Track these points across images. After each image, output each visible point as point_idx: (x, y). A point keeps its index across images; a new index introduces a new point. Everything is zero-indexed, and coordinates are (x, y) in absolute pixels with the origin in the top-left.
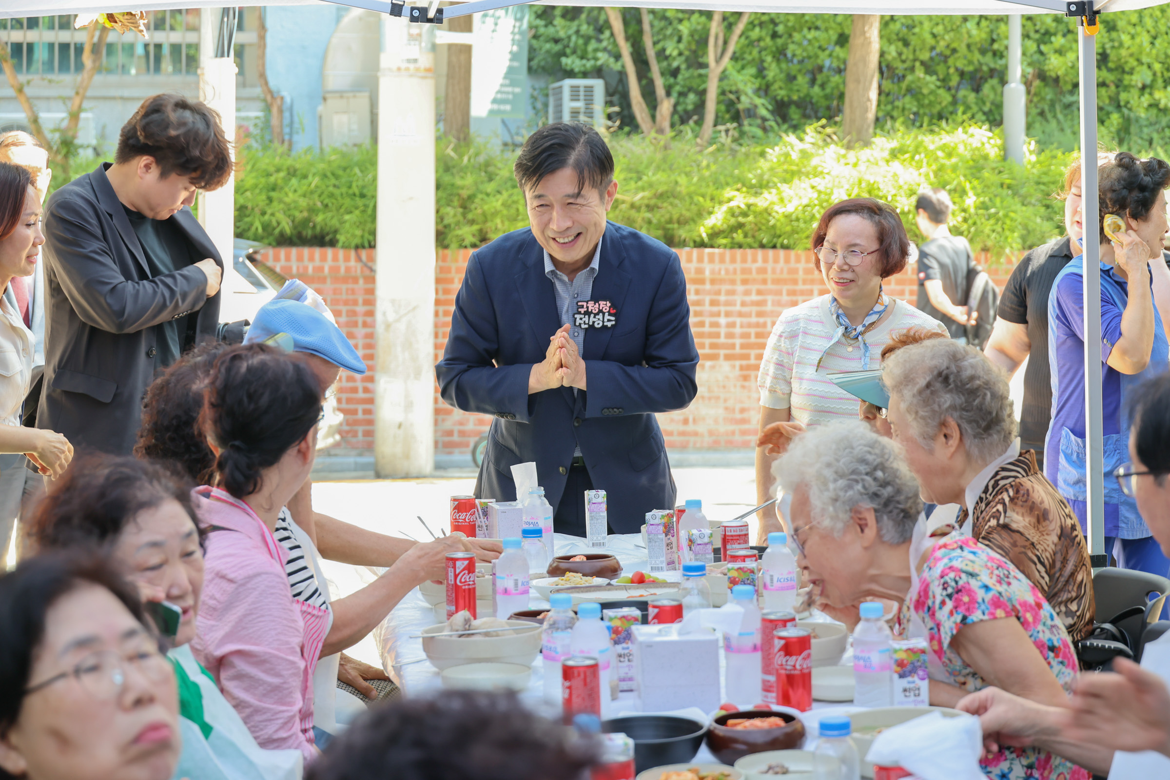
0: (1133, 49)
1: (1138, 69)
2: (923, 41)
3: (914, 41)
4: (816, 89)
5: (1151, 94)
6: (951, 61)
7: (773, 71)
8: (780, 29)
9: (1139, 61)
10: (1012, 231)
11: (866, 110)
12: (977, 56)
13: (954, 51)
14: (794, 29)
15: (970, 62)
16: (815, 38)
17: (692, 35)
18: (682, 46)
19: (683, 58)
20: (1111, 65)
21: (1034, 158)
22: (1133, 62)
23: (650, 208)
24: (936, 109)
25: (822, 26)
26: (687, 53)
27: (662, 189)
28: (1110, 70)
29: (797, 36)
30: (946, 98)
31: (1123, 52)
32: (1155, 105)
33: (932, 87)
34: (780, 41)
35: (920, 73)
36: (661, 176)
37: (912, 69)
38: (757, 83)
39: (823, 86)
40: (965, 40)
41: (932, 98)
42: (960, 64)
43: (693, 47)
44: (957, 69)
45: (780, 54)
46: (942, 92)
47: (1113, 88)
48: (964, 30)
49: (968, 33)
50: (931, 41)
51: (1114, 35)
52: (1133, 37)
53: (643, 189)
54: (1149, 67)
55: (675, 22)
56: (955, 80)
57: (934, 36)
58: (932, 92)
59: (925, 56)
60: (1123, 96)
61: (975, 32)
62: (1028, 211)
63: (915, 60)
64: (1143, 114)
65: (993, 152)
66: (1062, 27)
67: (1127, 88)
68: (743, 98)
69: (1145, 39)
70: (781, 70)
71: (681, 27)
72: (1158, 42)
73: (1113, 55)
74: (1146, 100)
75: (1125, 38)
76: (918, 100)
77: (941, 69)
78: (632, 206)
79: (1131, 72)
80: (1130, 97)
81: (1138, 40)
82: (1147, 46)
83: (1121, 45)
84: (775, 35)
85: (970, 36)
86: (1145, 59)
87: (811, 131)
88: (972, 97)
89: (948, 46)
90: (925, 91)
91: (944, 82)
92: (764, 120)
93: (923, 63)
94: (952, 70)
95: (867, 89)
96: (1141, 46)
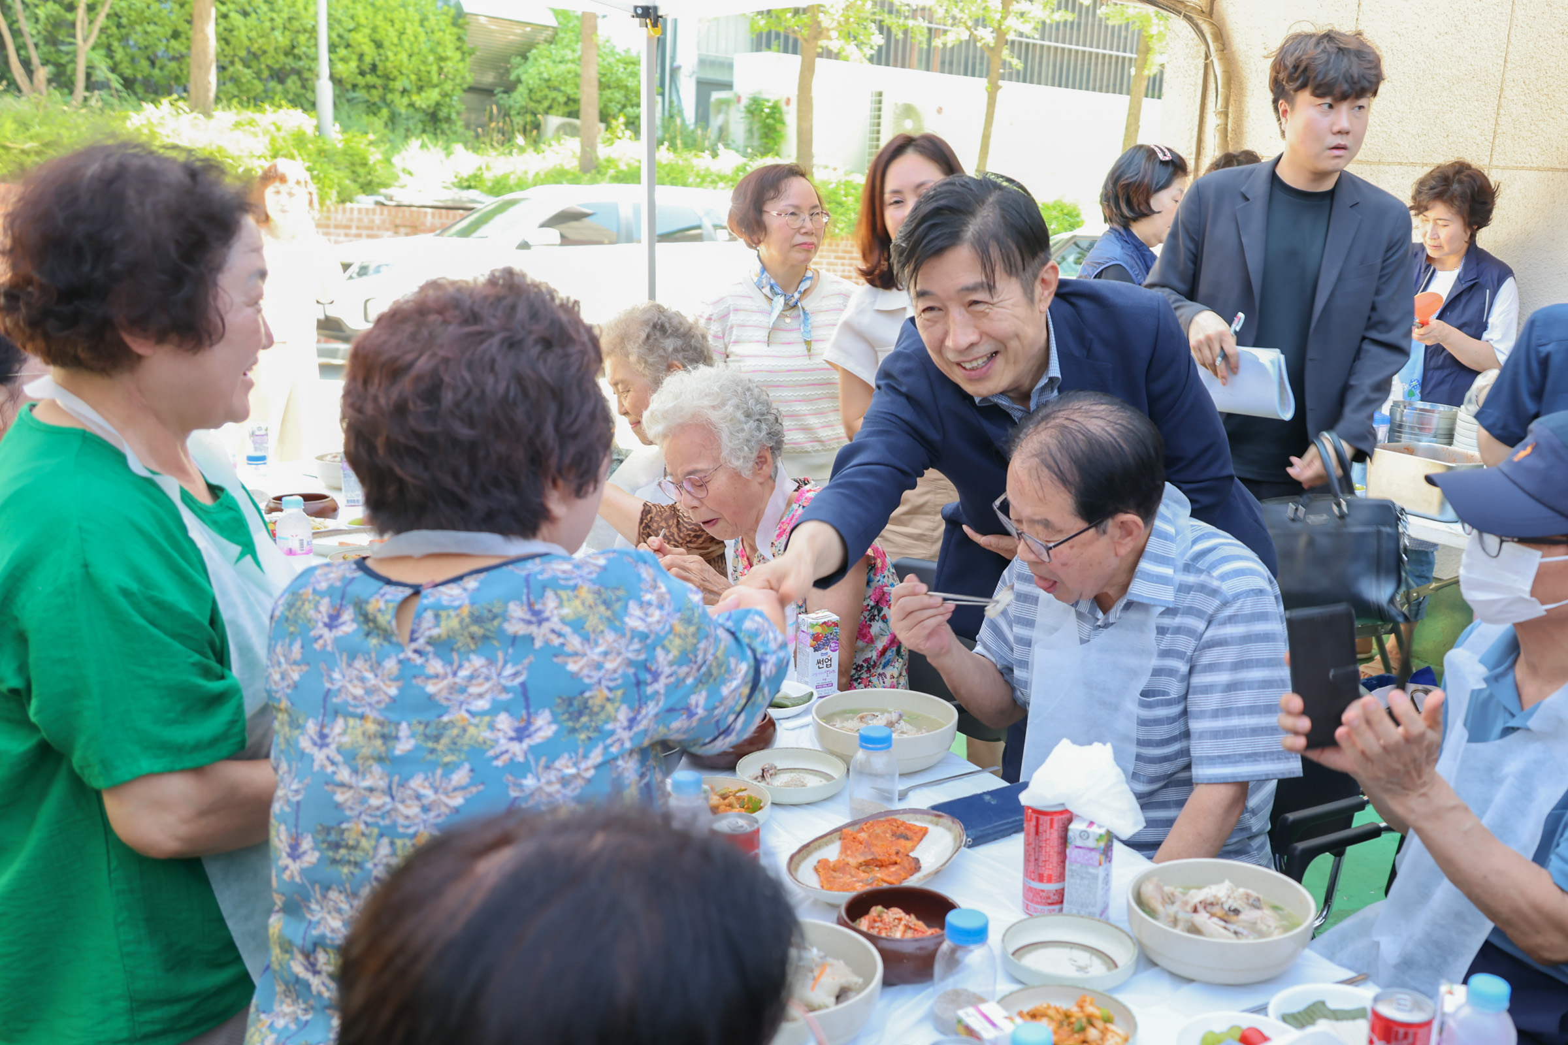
0: (397, 63)
1: (400, 77)
2: (241, 42)
3: (233, 41)
4: (156, 72)
5: (409, 97)
6: (262, 59)
7: (119, 55)
8: (124, 21)
9: (401, 74)
10: (331, 187)
11: (208, 90)
12: (282, 58)
13: (265, 52)
14: (136, 22)
15: (277, 62)
16: (155, 32)
17: (47, 18)
18: (39, 27)
19: (41, 37)
20: (379, 73)
21: (340, 137)
22: (396, 73)
23: (38, 153)
24: (252, 94)
25: (160, 22)
26: (44, 33)
27: (48, 138)
28: (378, 77)
29: (138, 28)
30: (259, 87)
31: (389, 65)
32: (411, 105)
33: (249, 77)
34: (124, 31)
35: (239, 66)
36: (45, 129)
37: (232, 63)
38: (110, 63)
39: (161, 69)
40: (273, 45)
41: (249, 86)
42: (270, 62)
43: (49, 28)
44: (268, 66)
45: (124, 39)
46: (256, 82)
47: (381, 90)
48: (272, 37)
49: (276, 39)
50: (246, 42)
51: (381, 51)
52: (395, 55)
53: (31, 138)
54: (408, 77)
55: (32, 7)
56: (266, 74)
57: (250, 39)
58: (249, 81)
59: (243, 53)
60: (389, 97)
61: (280, 39)
62: (340, 174)
63: (235, 55)
64: (403, 111)
65: (310, 130)
66: (344, 43)
67: (392, 91)
68: (98, 72)
69: (404, 56)
70: (127, 55)
71: (37, 11)
72: (413, 59)
73: (380, 66)
74: (405, 100)
75: (390, 54)
76: (238, 87)
77: (254, 64)
78: (23, 152)
79: (394, 79)
80: (395, 97)
81: (399, 57)
82: (405, 60)
83: (387, 59)
84: (119, 26)
85: (277, 42)
86: (404, 71)
87: (165, 101)
88: (279, 88)
89: (260, 48)
90: (244, 80)
91: (258, 75)
92: (117, 91)
93: (241, 59)
94: (263, 66)
95: (207, 73)
96: (401, 61)
